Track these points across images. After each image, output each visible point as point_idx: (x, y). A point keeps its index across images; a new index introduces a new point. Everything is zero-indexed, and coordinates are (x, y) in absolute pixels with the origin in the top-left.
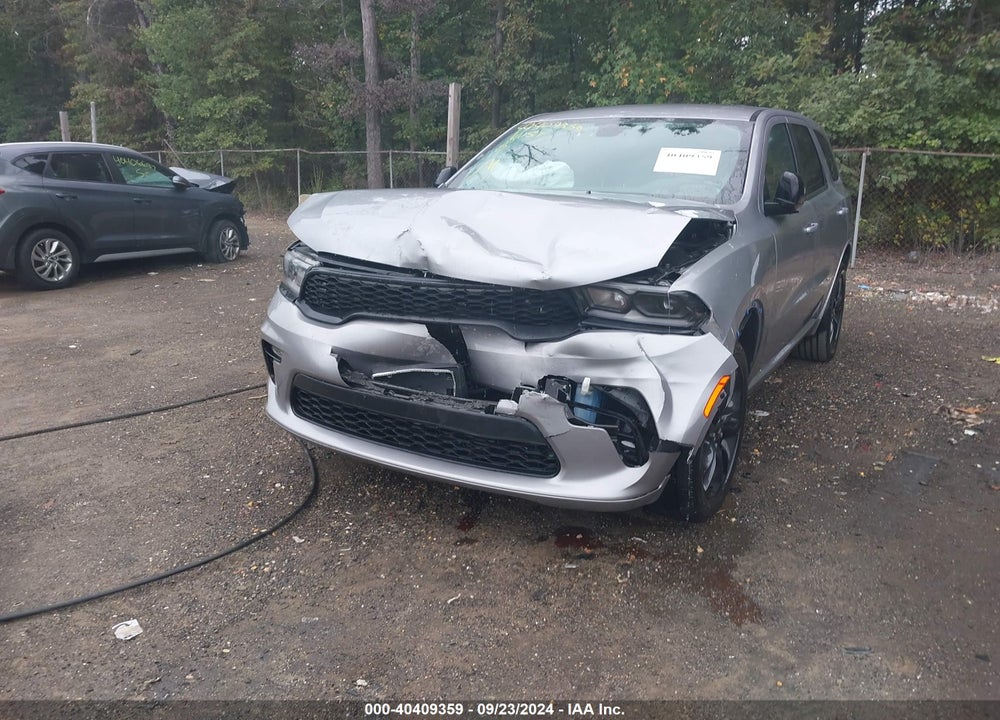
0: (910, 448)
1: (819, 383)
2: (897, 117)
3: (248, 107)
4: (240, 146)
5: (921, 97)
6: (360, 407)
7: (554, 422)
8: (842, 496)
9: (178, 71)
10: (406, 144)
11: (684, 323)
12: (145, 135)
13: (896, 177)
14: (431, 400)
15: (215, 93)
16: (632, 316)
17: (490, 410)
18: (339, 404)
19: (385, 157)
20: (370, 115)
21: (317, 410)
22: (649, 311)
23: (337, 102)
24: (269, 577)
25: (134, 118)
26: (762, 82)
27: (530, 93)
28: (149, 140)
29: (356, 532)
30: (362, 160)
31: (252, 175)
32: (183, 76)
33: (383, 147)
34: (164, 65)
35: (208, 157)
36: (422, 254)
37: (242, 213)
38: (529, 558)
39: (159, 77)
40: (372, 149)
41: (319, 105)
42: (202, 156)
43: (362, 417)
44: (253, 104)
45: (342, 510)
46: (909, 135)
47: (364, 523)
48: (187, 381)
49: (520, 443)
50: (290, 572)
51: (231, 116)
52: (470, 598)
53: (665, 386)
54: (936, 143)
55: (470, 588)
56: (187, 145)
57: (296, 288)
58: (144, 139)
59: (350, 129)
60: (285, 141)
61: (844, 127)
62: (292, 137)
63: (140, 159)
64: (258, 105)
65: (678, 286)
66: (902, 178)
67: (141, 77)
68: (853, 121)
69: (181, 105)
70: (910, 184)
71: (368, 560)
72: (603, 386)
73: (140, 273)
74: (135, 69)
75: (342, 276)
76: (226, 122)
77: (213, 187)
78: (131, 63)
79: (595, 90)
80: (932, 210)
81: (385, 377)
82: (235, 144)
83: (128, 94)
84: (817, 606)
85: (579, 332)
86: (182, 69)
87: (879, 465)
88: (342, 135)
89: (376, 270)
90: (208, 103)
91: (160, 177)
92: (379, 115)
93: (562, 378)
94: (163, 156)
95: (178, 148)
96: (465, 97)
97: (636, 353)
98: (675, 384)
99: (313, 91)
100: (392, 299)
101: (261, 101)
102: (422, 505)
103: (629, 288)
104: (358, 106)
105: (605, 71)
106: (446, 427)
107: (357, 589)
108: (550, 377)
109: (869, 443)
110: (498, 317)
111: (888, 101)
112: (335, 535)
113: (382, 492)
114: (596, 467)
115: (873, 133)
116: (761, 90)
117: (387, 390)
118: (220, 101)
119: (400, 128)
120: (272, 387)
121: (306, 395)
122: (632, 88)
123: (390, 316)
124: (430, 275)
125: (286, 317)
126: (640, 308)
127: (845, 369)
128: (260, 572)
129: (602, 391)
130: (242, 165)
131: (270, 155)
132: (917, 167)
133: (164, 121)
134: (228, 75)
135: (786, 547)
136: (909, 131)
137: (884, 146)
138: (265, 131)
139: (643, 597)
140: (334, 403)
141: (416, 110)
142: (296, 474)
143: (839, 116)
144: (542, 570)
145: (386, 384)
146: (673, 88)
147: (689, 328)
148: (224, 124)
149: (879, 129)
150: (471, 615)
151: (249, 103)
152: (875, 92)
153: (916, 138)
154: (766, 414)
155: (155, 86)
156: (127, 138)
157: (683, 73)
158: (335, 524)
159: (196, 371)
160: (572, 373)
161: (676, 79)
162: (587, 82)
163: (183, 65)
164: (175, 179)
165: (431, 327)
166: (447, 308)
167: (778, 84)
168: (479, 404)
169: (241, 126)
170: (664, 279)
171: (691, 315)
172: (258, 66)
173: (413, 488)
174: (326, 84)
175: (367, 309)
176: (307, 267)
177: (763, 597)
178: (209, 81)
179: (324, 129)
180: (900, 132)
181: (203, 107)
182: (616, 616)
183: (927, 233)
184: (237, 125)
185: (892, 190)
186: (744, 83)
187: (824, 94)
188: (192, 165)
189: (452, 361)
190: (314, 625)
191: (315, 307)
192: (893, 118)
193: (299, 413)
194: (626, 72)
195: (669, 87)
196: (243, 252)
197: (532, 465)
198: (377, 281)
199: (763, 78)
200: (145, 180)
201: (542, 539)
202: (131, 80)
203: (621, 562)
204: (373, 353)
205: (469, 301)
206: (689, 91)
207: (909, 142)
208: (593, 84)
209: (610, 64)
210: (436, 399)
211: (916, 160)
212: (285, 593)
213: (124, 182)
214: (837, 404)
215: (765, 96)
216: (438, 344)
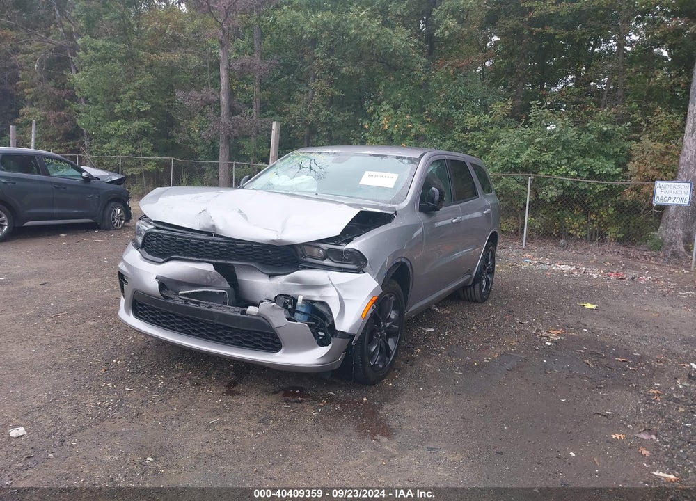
0: (510, 351)
1: (471, 315)
2: (551, 156)
3: (141, 129)
4: (134, 154)
5: (565, 145)
6: (171, 311)
7: (279, 319)
8: (459, 375)
9: (96, 102)
10: (247, 158)
11: (354, 267)
12: (69, 143)
13: (550, 193)
14: (211, 307)
15: (120, 118)
16: (327, 262)
17: (244, 312)
18: (158, 309)
19: (231, 166)
20: (222, 138)
21: (147, 314)
22: (335, 259)
23: (202, 128)
24: (107, 408)
25: (62, 132)
26: (470, 131)
27: (328, 130)
28: (71, 147)
29: (164, 387)
30: (216, 167)
31: (141, 173)
32: (99, 106)
33: (231, 159)
34: (86, 99)
35: (111, 160)
36: (212, 223)
37: (128, 198)
38: (265, 402)
39: (82, 106)
40: (223, 160)
41: (189, 129)
42: (107, 159)
43: (171, 317)
44: (144, 126)
45: (159, 375)
46: (558, 168)
47: (170, 383)
48: (75, 301)
49: (260, 332)
50: (121, 405)
51: (129, 134)
52: (223, 421)
53: (341, 300)
54: (574, 173)
55: (225, 416)
56: (98, 151)
57: (140, 241)
58: (68, 146)
59: (209, 146)
60: (165, 152)
61: (518, 161)
62: (172, 149)
63: (61, 160)
64: (148, 128)
65: (350, 246)
66: (553, 194)
67: (70, 105)
68: (524, 157)
69: (95, 125)
70: (560, 198)
71: (169, 401)
72: (310, 300)
73: (54, 235)
74: (66, 100)
75: (166, 235)
76: (125, 138)
77: (109, 180)
78: (63, 96)
79: (367, 130)
80: (574, 215)
81: (187, 294)
82: (130, 152)
83: (59, 116)
84: (421, 429)
85: (299, 270)
86: (98, 102)
87: (488, 360)
88: (204, 150)
89: (185, 232)
90: (114, 125)
91: (74, 172)
92: (228, 138)
93: (288, 296)
94: (80, 158)
95: (91, 153)
96: (284, 131)
97: (327, 282)
98: (346, 299)
99: (186, 121)
100: (193, 248)
101: (150, 125)
102: (207, 374)
103: (325, 246)
104: (214, 132)
105: (374, 119)
106: (218, 323)
107: (159, 415)
108: (281, 295)
109: (488, 348)
110: (254, 261)
111: (545, 146)
112: (152, 388)
113: (185, 367)
114: (302, 346)
115: (536, 164)
116: (470, 135)
117: (186, 301)
118: (122, 124)
119: (243, 147)
120: (123, 301)
121: (141, 305)
122: (390, 130)
123: (192, 258)
124: (216, 236)
125: (133, 258)
126: (331, 257)
127: (492, 307)
128: (103, 406)
129: (309, 303)
130: (134, 166)
131: (153, 160)
132: (563, 187)
133: (83, 135)
134: (129, 107)
135: (416, 400)
136: (558, 165)
137: (542, 174)
138: (152, 145)
139: (324, 422)
140: (145, 305)
141: (254, 137)
142: (135, 355)
143: (516, 154)
144: (270, 408)
145: (186, 298)
146: (417, 131)
147: (356, 270)
148: (124, 139)
149: (540, 163)
150: (221, 429)
151: (142, 126)
152: (537, 140)
153: (562, 170)
154: (432, 330)
155: (79, 112)
156: (56, 144)
157: (423, 123)
158: (153, 382)
159: (82, 296)
160: (292, 293)
161: (418, 126)
162: (362, 126)
163: (99, 99)
164: (84, 174)
165: (216, 266)
166: (223, 254)
167: (481, 132)
168: (238, 309)
169: (135, 140)
170: (343, 242)
171: (357, 263)
172: (150, 103)
173: (204, 365)
174: (194, 116)
175: (178, 254)
176: (146, 229)
177: (393, 423)
178: (116, 111)
179: (192, 146)
180: (552, 165)
181: (110, 127)
182: (305, 431)
183: (572, 229)
184: (132, 140)
185: (549, 201)
186: (459, 130)
187: (507, 140)
188: (99, 165)
189: (228, 286)
190: (128, 432)
191: (149, 252)
192: (547, 157)
193: (137, 315)
194: (387, 120)
195: (413, 131)
196: (127, 224)
197: (266, 345)
198: (186, 238)
199: (471, 127)
200: (64, 174)
201: (275, 393)
202: (62, 108)
203: (317, 405)
204: (180, 280)
205: (237, 250)
206: (426, 133)
207: (558, 172)
208: (366, 127)
209: (378, 115)
210: (214, 307)
211: (562, 183)
212: (115, 416)
213: (48, 174)
214: (477, 326)
215: (472, 139)
216: (219, 275)
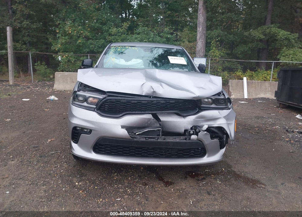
7: (208, 140)
16: (213, 106)
22: (218, 104)
36: (153, 90)
43: (132, 149)
72: (209, 127)
81: (141, 134)
89: (135, 97)
97: (220, 116)
98: (229, 124)
103: (213, 97)
108: (194, 126)
110: (177, 110)
122: (72, 34)
126: (216, 103)
146: (86, 35)
147: (227, 108)
160: (199, 125)
161: (86, 32)
162: (55, 30)
175: (131, 111)
194: (70, 28)
198: (136, 100)
209: (63, 25)
216: (155, 120)
